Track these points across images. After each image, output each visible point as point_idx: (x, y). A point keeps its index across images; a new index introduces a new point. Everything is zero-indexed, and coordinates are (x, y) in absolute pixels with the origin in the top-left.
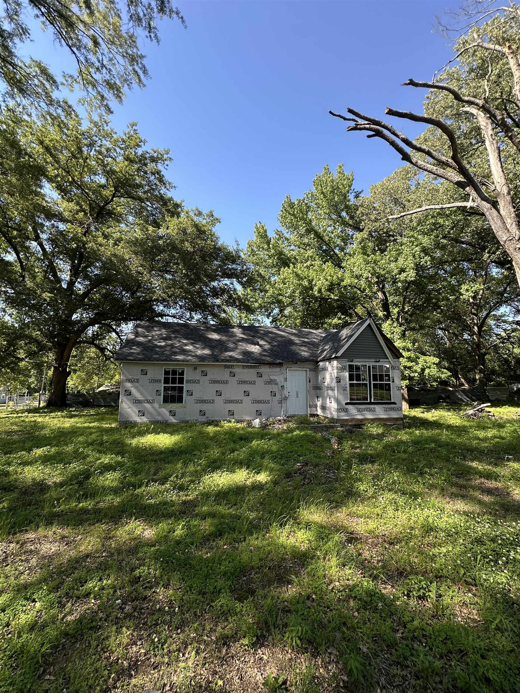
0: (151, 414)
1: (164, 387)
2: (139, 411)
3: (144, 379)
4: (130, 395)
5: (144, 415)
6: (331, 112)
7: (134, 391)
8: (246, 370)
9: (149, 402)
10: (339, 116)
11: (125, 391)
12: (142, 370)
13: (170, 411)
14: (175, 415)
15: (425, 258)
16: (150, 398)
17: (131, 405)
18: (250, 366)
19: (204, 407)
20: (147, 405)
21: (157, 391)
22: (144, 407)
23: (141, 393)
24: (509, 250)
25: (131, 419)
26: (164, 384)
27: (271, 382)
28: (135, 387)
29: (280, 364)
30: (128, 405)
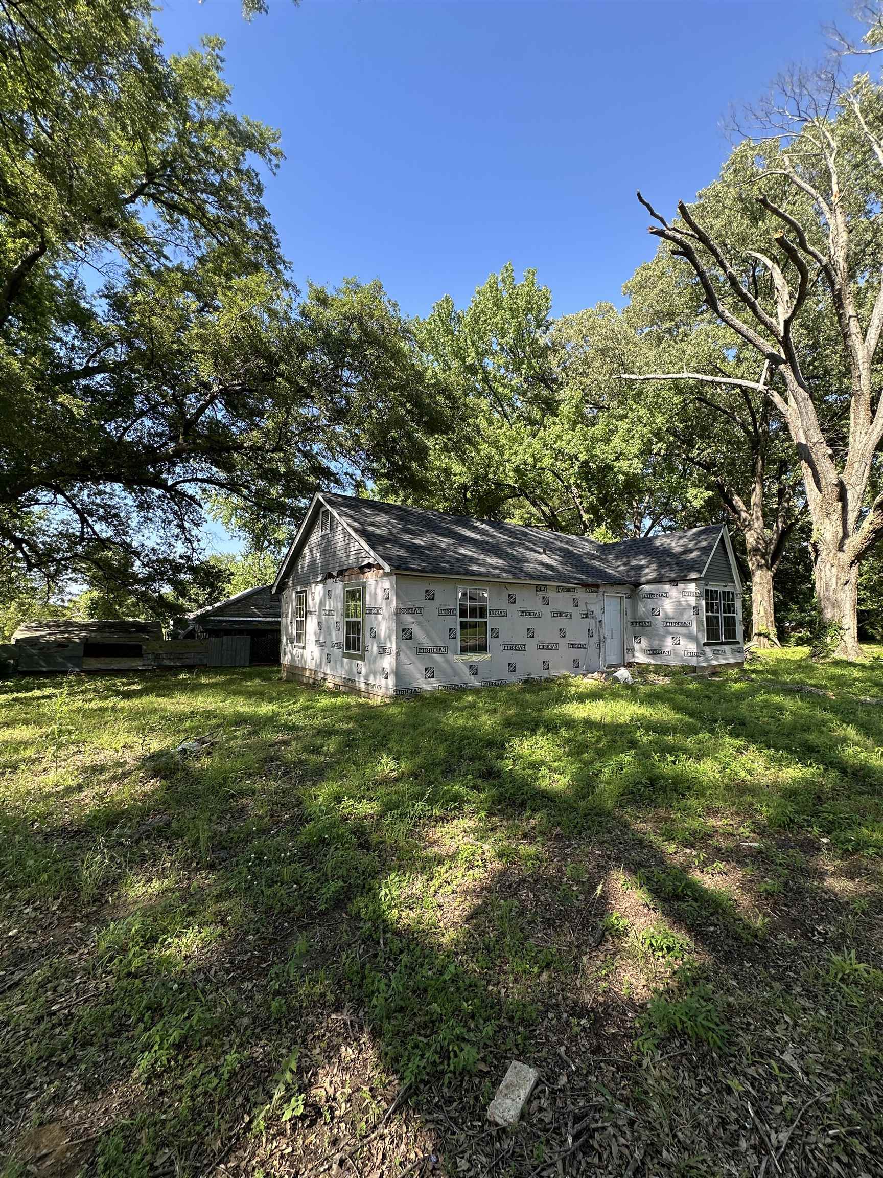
0: (444, 672)
1: (461, 622)
2: (426, 669)
3: (431, 608)
4: (411, 638)
5: (433, 677)
6: (639, 195)
7: (417, 631)
8: (560, 595)
9: (439, 651)
10: (647, 205)
11: (404, 630)
12: (427, 591)
13: (471, 666)
14: (476, 674)
15: (659, 445)
16: (440, 644)
17: (414, 658)
18: (565, 588)
19: (515, 657)
20: (438, 657)
21: (450, 630)
22: (435, 662)
23: (428, 635)
24: (816, 454)
25: (415, 685)
26: (461, 617)
27: (588, 614)
28: (419, 624)
29: (597, 586)
30: (409, 658)
